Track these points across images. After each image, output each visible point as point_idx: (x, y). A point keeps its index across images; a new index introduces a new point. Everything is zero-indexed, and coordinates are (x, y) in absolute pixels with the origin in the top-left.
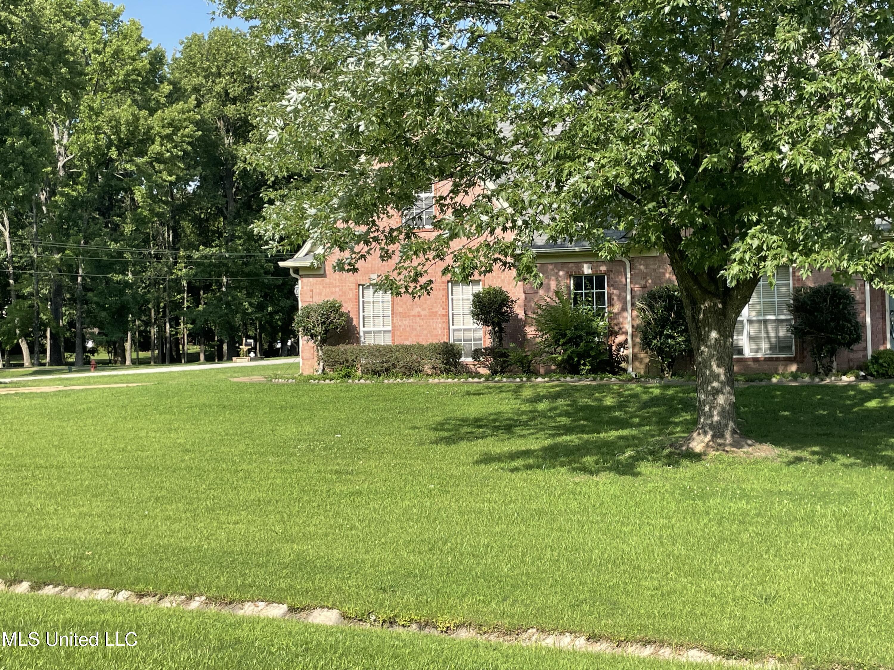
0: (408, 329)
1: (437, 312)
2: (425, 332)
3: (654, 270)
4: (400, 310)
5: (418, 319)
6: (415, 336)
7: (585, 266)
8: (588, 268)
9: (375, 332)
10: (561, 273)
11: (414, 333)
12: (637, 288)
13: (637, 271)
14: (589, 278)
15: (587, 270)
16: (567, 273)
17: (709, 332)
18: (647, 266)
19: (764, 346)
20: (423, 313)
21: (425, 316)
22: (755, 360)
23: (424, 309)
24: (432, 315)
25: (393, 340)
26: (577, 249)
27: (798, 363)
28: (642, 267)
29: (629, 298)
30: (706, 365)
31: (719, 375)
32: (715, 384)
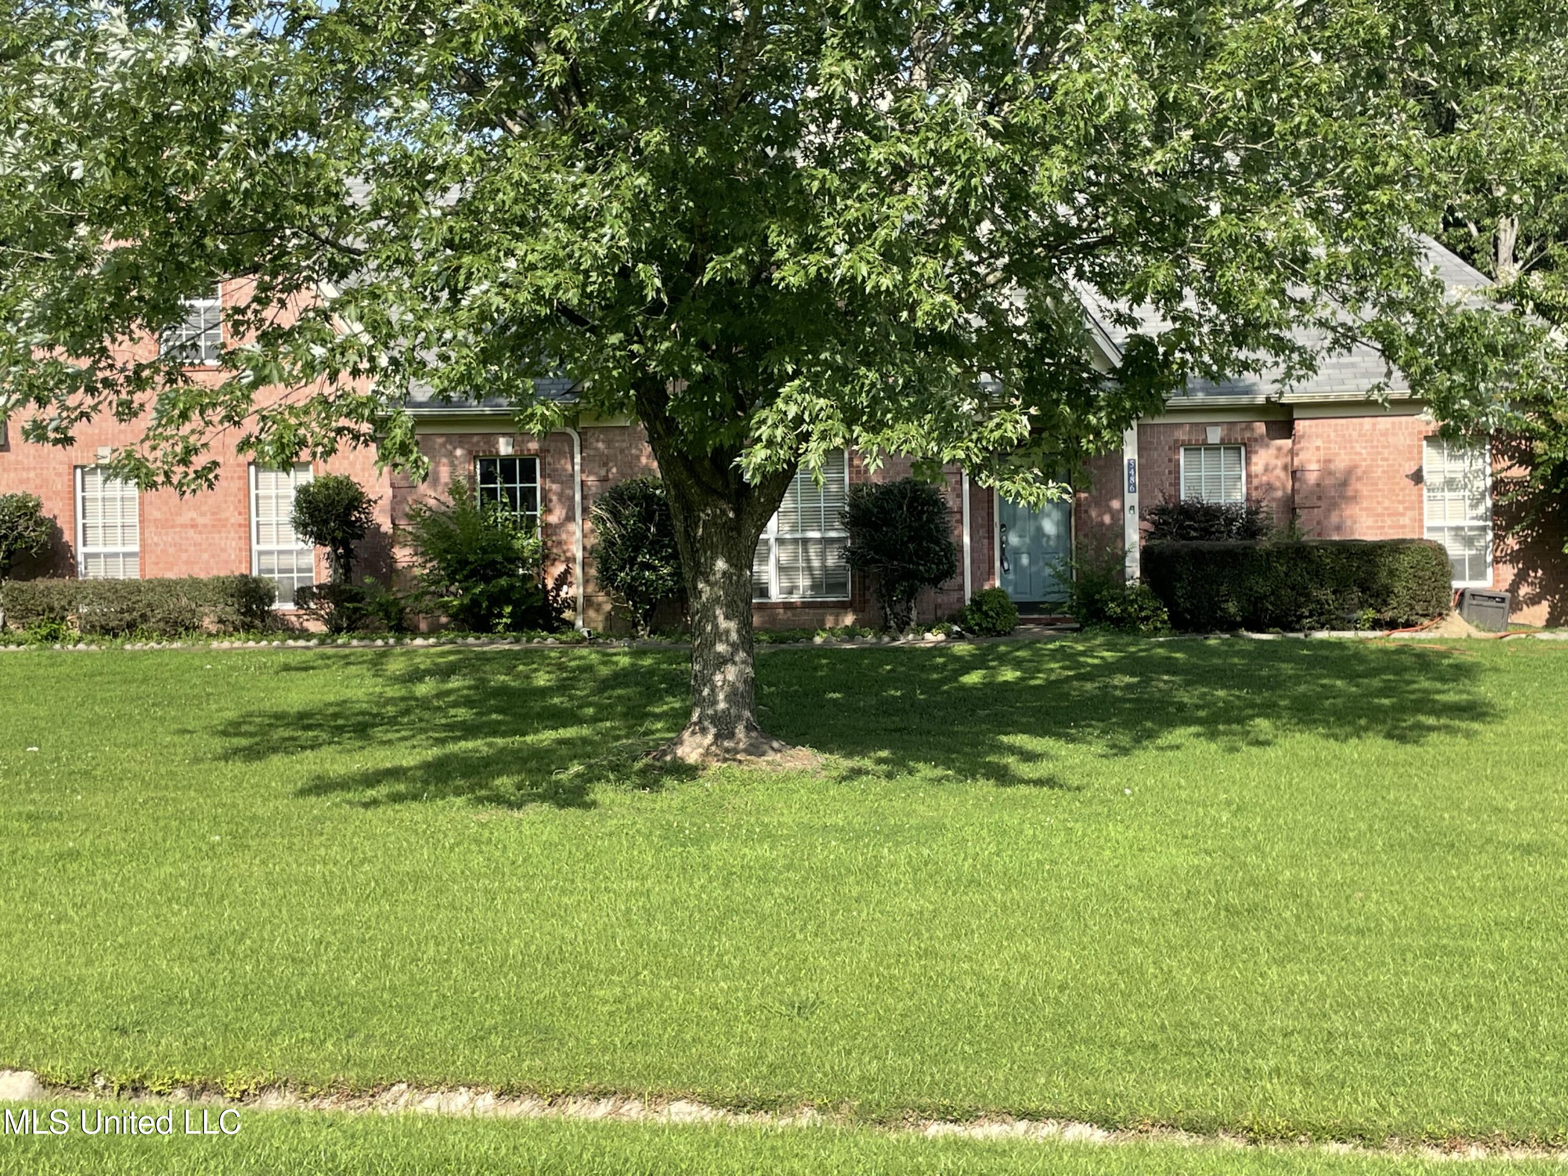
0: (171, 550)
1: (227, 519)
2: (205, 556)
3: (622, 451)
4: (157, 514)
5: (191, 532)
6: (186, 563)
7: (502, 441)
8: (507, 444)
9: (107, 556)
10: (459, 452)
11: (184, 556)
12: (591, 480)
13: (592, 453)
14: (508, 464)
15: (504, 448)
16: (470, 452)
17: (713, 559)
18: (609, 443)
19: (803, 582)
20: (201, 521)
21: (205, 526)
22: (787, 606)
23: (203, 514)
24: (219, 525)
25: (142, 570)
26: (488, 410)
27: (855, 611)
28: (601, 445)
29: (578, 497)
30: (707, 613)
31: (727, 632)
32: (721, 648)
